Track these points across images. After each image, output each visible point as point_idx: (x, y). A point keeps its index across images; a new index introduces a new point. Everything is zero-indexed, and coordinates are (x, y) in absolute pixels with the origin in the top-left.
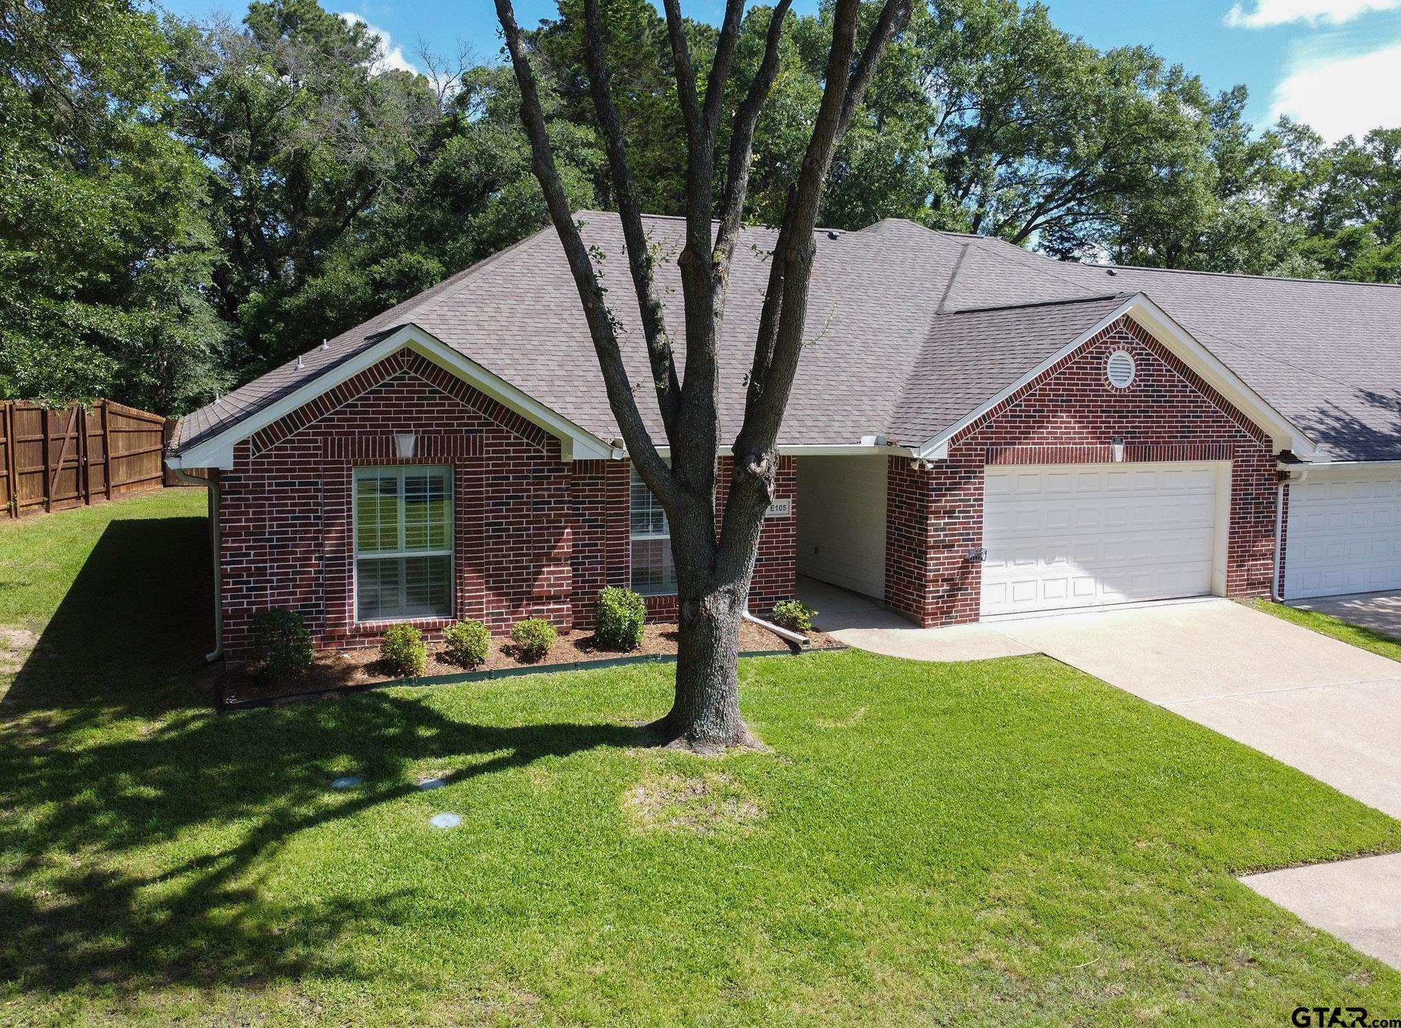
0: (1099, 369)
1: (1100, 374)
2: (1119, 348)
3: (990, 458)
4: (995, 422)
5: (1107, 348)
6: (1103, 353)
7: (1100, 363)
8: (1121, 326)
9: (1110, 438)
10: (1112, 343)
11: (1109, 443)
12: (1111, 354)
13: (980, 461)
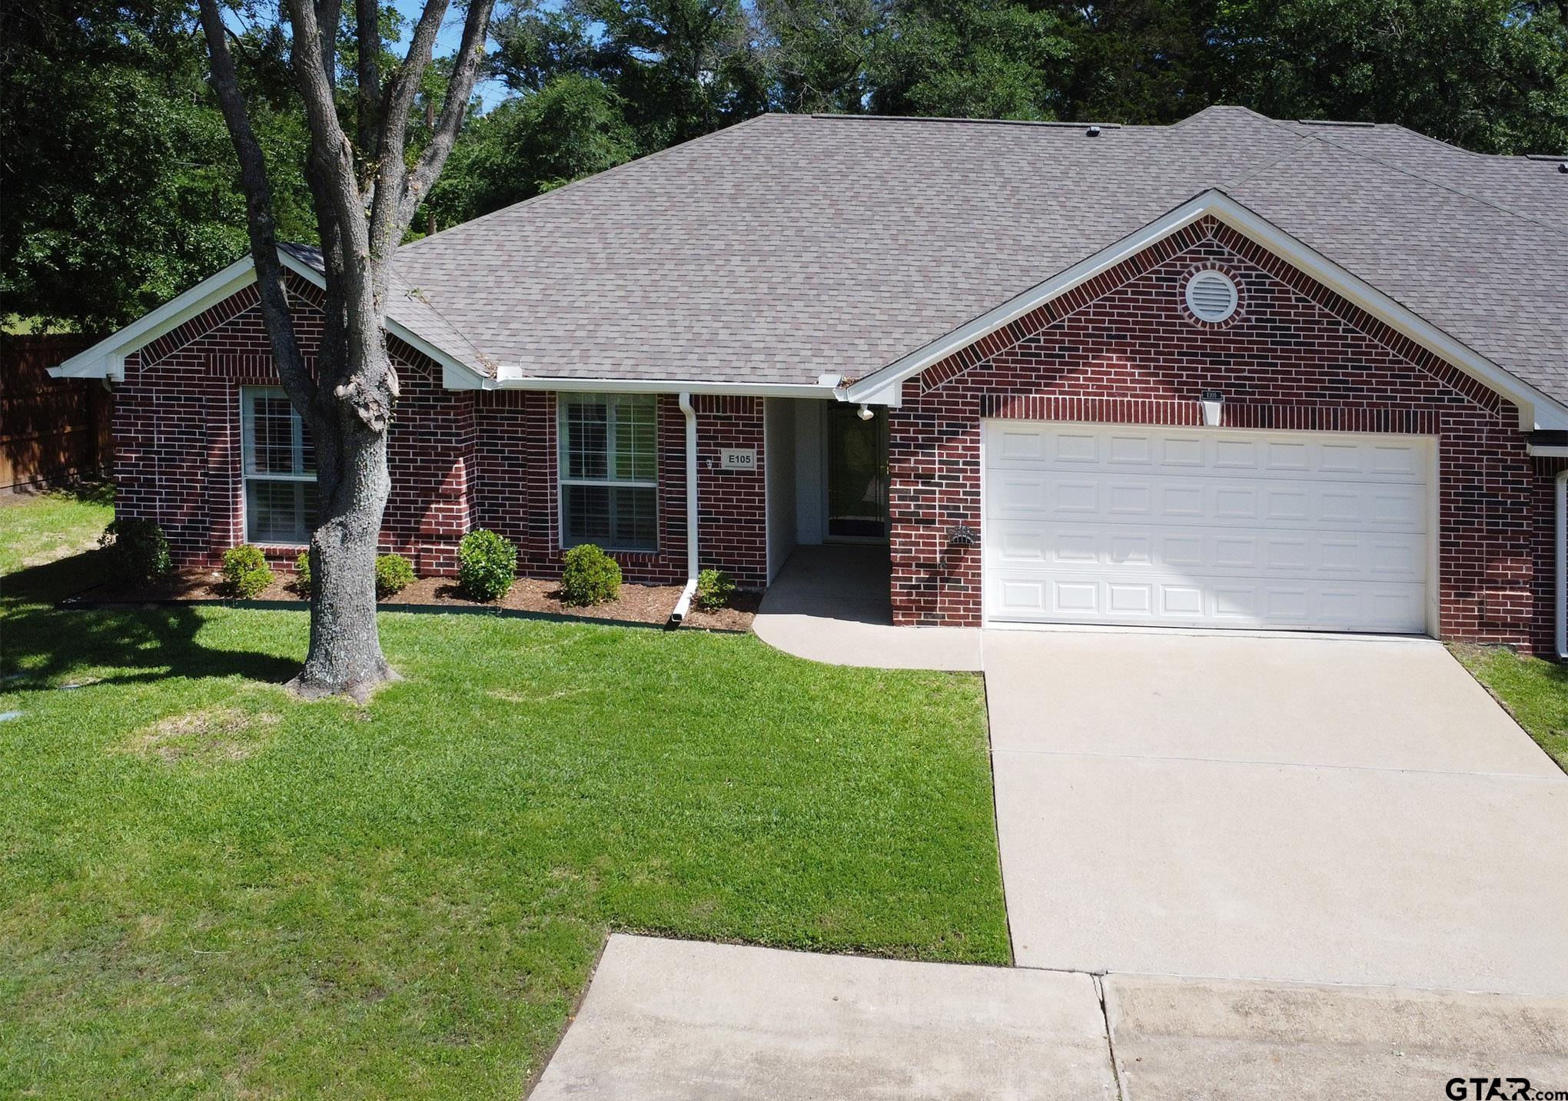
0: (1174, 295)
1: (1175, 302)
2: (1205, 267)
3: (989, 407)
4: (994, 360)
5: (1187, 266)
6: (1180, 273)
7: (1174, 287)
8: (1210, 236)
9: (1199, 391)
10: (1192, 260)
11: (1197, 399)
12: (1191, 275)
13: (971, 412)
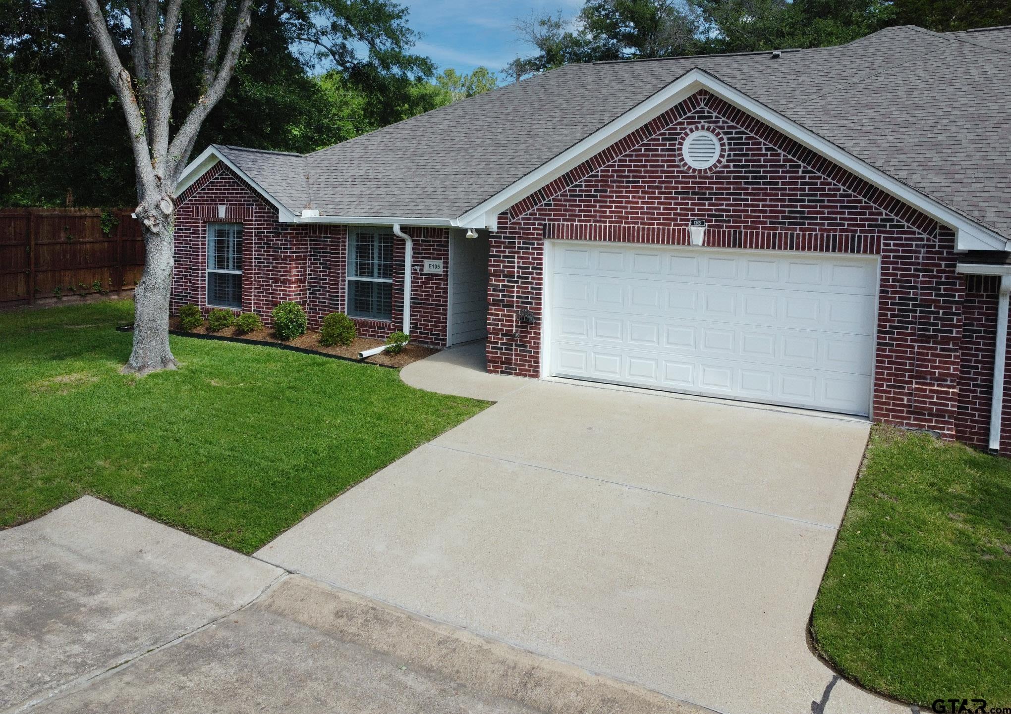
0: (674, 150)
1: (674, 156)
2: (697, 129)
3: (548, 232)
4: (554, 200)
5: (685, 129)
6: (679, 134)
7: (674, 145)
8: (702, 105)
9: (688, 220)
10: (688, 123)
11: (687, 225)
12: (687, 135)
13: (538, 234)
